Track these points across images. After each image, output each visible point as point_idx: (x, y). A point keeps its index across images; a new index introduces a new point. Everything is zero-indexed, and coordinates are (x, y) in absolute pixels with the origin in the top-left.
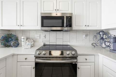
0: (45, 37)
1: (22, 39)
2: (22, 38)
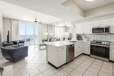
1: (83, 37)
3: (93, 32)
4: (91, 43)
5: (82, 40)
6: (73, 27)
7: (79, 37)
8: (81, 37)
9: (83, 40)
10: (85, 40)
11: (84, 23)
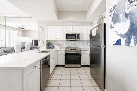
0: (66, 43)
2: (55, 44)
3: (66, 38)
4: (65, 51)
5: (53, 48)
6: (41, 29)
7: (49, 44)
8: (52, 45)
9: (55, 48)
10: (57, 48)
11: (57, 26)
